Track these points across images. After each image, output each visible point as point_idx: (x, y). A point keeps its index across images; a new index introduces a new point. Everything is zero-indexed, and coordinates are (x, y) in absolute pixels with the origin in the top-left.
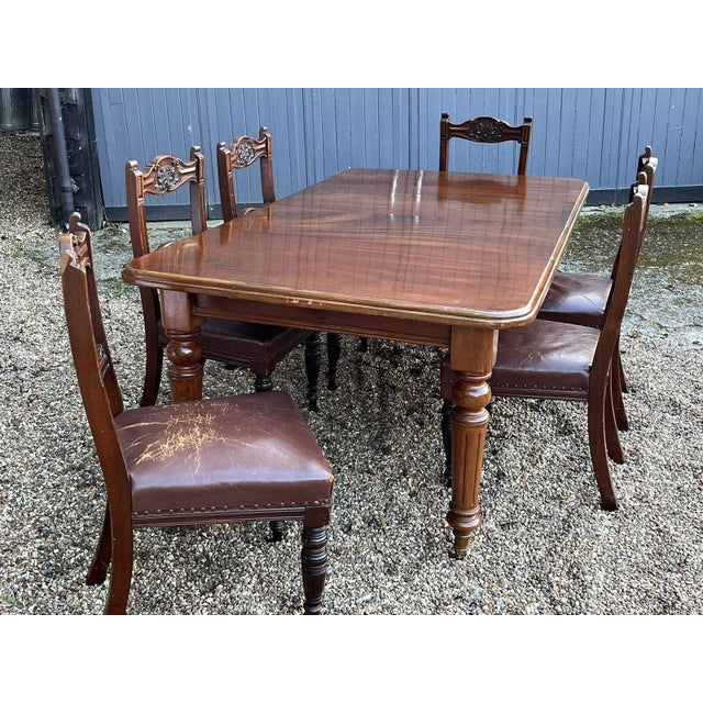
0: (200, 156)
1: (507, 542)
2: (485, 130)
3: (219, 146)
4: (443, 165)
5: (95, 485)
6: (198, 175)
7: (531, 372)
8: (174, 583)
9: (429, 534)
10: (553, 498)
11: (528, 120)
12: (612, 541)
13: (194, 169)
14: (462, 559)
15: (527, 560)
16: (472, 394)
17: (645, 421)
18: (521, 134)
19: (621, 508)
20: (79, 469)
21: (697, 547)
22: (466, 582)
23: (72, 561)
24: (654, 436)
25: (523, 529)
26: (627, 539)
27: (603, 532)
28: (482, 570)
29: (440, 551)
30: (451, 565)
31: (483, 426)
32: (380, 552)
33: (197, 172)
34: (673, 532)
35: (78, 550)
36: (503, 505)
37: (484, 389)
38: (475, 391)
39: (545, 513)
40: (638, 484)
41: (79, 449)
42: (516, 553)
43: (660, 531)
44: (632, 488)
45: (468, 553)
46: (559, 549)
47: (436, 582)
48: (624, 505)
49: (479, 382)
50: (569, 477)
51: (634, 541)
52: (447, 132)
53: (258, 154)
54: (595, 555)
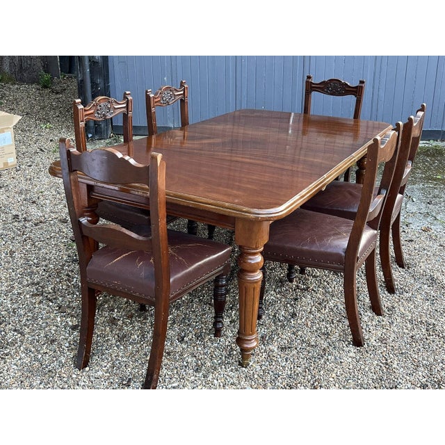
0: (130, 98)
1: (280, 360)
2: (335, 88)
3: (147, 92)
4: (306, 110)
5: (42, 295)
6: (127, 109)
7: (306, 250)
8: (63, 361)
9: (231, 348)
10: (324, 334)
11: (362, 82)
12: (351, 367)
13: (125, 105)
14: (246, 367)
15: (289, 373)
16: (249, 261)
17: (407, 289)
18: (357, 91)
19: (366, 346)
20: (36, 284)
21: (408, 378)
22: (242, 383)
23: (10, 340)
24: (409, 300)
25: (294, 352)
26: (363, 367)
27: (347, 360)
28: (256, 376)
29: (233, 361)
30: (237, 370)
31: (256, 282)
32: (195, 357)
33: (127, 107)
34: (395, 366)
35: (16, 334)
36: (286, 335)
37: (259, 259)
38: (251, 259)
39: (313, 343)
40: (384, 331)
41: (41, 273)
42: (284, 367)
43: (387, 364)
44: (379, 334)
45: (251, 364)
46: (312, 368)
47: (223, 381)
48: (368, 344)
49: (254, 254)
50: (339, 321)
51: (367, 369)
52: (310, 87)
53: (178, 97)
54: (334, 375)
